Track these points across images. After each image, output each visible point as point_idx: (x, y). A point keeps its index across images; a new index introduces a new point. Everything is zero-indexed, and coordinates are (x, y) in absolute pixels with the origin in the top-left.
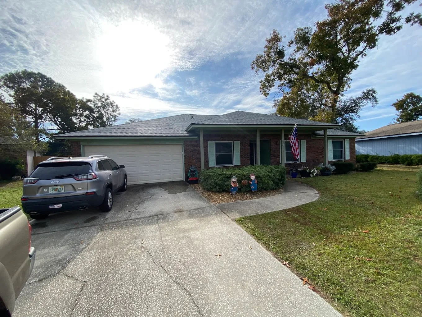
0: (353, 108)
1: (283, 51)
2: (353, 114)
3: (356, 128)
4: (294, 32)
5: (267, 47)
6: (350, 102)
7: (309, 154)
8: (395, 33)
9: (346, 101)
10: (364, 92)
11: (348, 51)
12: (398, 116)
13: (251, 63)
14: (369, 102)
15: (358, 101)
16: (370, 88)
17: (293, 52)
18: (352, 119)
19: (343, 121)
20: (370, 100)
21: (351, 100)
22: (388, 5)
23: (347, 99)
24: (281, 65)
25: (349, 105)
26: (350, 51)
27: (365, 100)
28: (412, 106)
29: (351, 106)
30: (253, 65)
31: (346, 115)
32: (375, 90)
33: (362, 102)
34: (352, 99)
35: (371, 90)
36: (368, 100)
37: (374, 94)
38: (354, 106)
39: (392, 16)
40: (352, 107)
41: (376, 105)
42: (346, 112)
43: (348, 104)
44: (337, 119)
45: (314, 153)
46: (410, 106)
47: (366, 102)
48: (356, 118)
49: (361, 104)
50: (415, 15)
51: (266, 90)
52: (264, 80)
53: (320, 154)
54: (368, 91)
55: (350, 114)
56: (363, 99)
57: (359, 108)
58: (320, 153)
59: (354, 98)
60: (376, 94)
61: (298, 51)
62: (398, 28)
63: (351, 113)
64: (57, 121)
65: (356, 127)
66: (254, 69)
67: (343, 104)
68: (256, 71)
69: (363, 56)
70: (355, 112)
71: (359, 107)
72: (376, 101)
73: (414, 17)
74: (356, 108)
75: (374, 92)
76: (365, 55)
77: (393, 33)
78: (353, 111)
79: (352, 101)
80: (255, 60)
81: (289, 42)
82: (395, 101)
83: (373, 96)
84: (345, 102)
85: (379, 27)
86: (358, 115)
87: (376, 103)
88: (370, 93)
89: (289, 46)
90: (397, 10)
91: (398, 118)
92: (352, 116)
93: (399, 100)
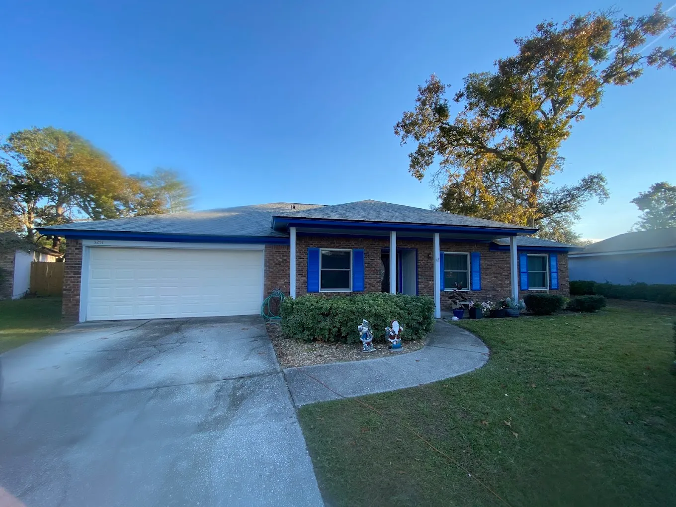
0: (568, 203)
1: (446, 107)
2: (568, 214)
3: (577, 237)
4: (464, 79)
5: (419, 100)
6: (562, 194)
7: (486, 277)
8: (630, 81)
9: (556, 192)
10: (584, 180)
11: (553, 111)
12: (642, 220)
13: (395, 124)
14: (594, 194)
15: (575, 192)
16: (594, 173)
17: (463, 110)
18: (567, 221)
19: (553, 224)
20: (595, 192)
21: (564, 192)
22: (616, 36)
23: (558, 189)
24: (442, 129)
25: (561, 199)
26: (556, 111)
27: (586, 192)
28: (666, 203)
29: (563, 201)
30: (398, 128)
31: (556, 215)
32: (603, 176)
33: (582, 195)
34: (566, 190)
35: (596, 175)
36: (591, 192)
37: (602, 183)
38: (569, 201)
39: (625, 55)
40: (566, 202)
41: (605, 200)
42: (557, 210)
43: (559, 197)
44: (543, 220)
45: (495, 275)
46: (663, 203)
47: (589, 195)
48: (573, 221)
49: (581, 198)
50: (663, 50)
51: (420, 168)
52: (416, 153)
53: (506, 277)
54: (592, 178)
55: (563, 213)
56: (584, 190)
57: (578, 205)
58: (506, 275)
59: (569, 187)
60: (606, 182)
61: (471, 109)
62: (636, 74)
63: (564, 211)
64: (89, 207)
65: (577, 235)
66: (399, 135)
67: (551, 196)
68: (403, 139)
69: (579, 119)
70: (571, 211)
71: (578, 202)
72: (605, 194)
73: (662, 53)
74: (573, 204)
75: (602, 179)
76: (582, 117)
77: (627, 81)
78: (566, 209)
79: (566, 193)
80: (401, 120)
81: (456, 95)
82: (637, 196)
83: (600, 186)
84: (554, 194)
85: (604, 71)
86: (576, 216)
87: (606, 198)
88: (595, 180)
89: (457, 100)
90: (632, 45)
91: (643, 223)
92: (567, 216)
93: (643, 194)
